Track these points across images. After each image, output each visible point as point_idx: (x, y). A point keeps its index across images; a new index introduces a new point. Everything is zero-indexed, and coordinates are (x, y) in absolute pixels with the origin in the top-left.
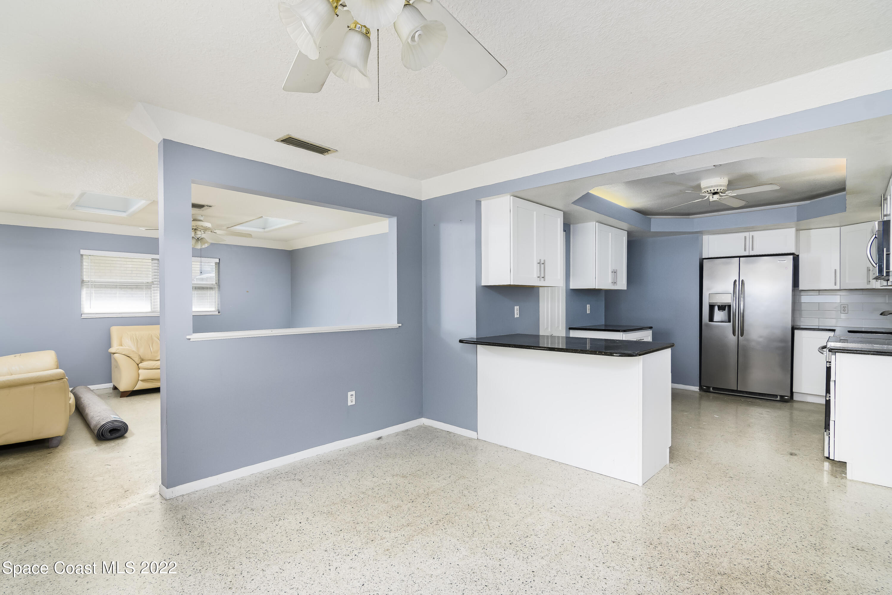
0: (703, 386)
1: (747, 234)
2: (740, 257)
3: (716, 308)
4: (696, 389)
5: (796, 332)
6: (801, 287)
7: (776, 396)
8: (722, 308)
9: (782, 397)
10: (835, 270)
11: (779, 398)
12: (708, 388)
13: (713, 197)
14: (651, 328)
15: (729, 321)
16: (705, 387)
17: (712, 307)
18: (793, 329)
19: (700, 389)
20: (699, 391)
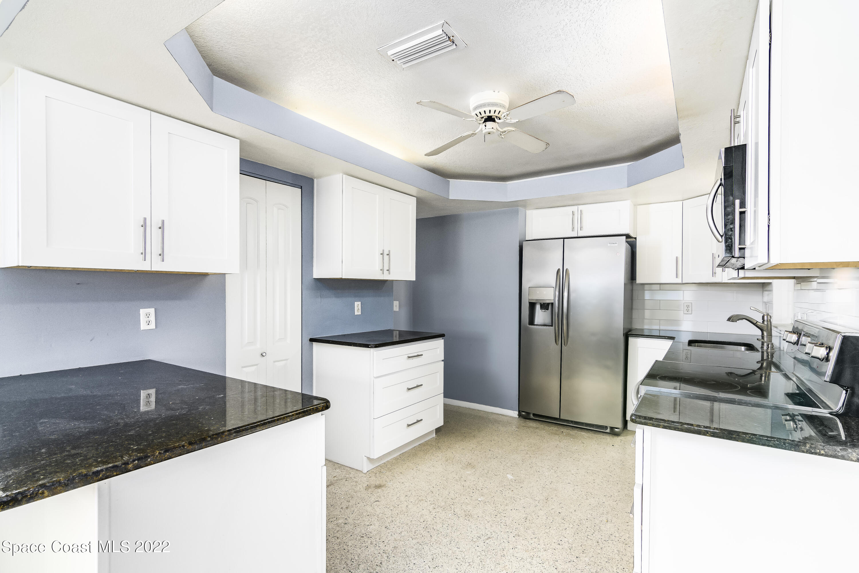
0: (522, 411)
1: (575, 208)
2: (564, 238)
3: (538, 307)
4: (515, 414)
5: (631, 340)
6: (640, 279)
7: (606, 428)
8: (545, 306)
9: (612, 428)
10: (677, 258)
11: (608, 430)
12: (528, 413)
13: (485, 126)
14: (441, 336)
15: (552, 326)
16: (524, 413)
17: (532, 305)
18: (628, 334)
19: (520, 415)
20: (518, 417)
